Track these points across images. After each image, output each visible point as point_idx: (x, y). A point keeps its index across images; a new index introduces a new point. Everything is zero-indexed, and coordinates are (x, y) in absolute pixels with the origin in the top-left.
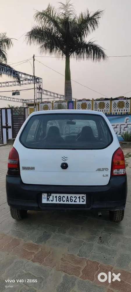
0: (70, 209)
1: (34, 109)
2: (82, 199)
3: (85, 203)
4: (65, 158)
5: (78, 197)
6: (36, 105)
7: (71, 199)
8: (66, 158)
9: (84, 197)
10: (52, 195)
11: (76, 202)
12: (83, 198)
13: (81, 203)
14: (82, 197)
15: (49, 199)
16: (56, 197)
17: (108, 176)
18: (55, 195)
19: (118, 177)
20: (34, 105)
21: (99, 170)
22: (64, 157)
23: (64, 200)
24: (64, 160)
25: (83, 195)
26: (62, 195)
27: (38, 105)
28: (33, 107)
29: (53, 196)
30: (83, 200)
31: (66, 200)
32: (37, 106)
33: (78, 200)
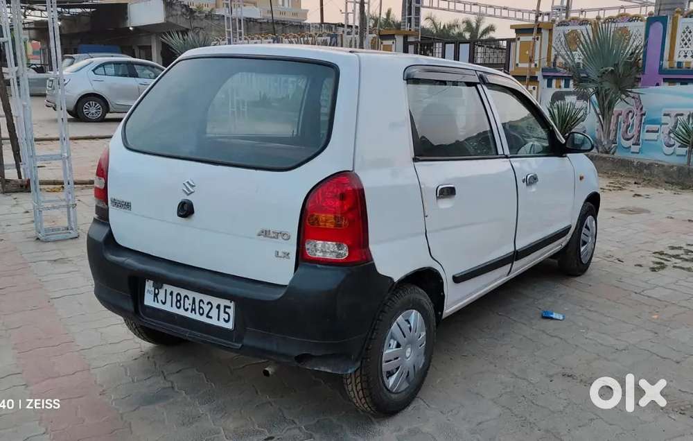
0: (199, 334)
1: (534, 45)
2: (225, 312)
3: (230, 326)
4: (189, 187)
5: (215, 306)
6: (539, 30)
7: (200, 307)
8: (193, 186)
9: (229, 307)
10: (166, 286)
11: (211, 318)
12: (227, 310)
13: (222, 324)
14: (226, 307)
15: (158, 296)
16: (171, 294)
17: (289, 258)
18: (169, 288)
19: (319, 266)
20: (535, 31)
21: (265, 233)
22: (188, 182)
23: (186, 308)
24: (186, 193)
25: (227, 303)
26: (184, 292)
27: (551, 30)
28: (529, 38)
29: (166, 290)
30: (226, 317)
31: (190, 308)
32: (545, 34)
33: (214, 313)
